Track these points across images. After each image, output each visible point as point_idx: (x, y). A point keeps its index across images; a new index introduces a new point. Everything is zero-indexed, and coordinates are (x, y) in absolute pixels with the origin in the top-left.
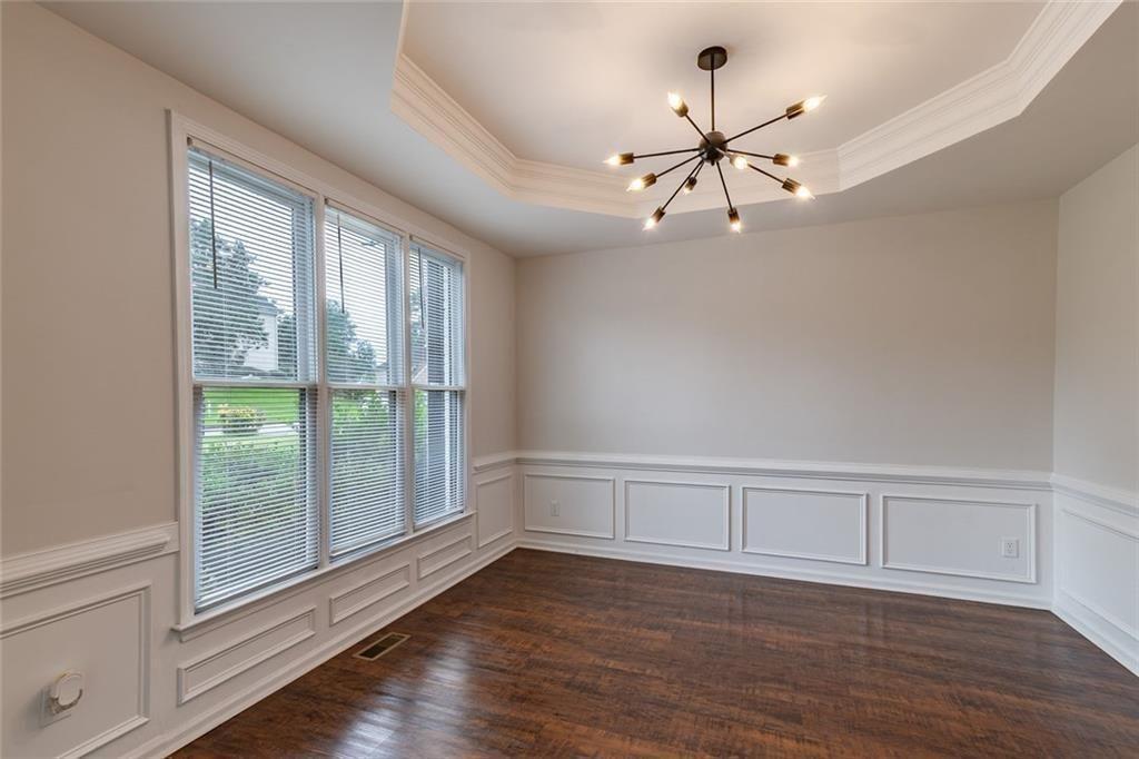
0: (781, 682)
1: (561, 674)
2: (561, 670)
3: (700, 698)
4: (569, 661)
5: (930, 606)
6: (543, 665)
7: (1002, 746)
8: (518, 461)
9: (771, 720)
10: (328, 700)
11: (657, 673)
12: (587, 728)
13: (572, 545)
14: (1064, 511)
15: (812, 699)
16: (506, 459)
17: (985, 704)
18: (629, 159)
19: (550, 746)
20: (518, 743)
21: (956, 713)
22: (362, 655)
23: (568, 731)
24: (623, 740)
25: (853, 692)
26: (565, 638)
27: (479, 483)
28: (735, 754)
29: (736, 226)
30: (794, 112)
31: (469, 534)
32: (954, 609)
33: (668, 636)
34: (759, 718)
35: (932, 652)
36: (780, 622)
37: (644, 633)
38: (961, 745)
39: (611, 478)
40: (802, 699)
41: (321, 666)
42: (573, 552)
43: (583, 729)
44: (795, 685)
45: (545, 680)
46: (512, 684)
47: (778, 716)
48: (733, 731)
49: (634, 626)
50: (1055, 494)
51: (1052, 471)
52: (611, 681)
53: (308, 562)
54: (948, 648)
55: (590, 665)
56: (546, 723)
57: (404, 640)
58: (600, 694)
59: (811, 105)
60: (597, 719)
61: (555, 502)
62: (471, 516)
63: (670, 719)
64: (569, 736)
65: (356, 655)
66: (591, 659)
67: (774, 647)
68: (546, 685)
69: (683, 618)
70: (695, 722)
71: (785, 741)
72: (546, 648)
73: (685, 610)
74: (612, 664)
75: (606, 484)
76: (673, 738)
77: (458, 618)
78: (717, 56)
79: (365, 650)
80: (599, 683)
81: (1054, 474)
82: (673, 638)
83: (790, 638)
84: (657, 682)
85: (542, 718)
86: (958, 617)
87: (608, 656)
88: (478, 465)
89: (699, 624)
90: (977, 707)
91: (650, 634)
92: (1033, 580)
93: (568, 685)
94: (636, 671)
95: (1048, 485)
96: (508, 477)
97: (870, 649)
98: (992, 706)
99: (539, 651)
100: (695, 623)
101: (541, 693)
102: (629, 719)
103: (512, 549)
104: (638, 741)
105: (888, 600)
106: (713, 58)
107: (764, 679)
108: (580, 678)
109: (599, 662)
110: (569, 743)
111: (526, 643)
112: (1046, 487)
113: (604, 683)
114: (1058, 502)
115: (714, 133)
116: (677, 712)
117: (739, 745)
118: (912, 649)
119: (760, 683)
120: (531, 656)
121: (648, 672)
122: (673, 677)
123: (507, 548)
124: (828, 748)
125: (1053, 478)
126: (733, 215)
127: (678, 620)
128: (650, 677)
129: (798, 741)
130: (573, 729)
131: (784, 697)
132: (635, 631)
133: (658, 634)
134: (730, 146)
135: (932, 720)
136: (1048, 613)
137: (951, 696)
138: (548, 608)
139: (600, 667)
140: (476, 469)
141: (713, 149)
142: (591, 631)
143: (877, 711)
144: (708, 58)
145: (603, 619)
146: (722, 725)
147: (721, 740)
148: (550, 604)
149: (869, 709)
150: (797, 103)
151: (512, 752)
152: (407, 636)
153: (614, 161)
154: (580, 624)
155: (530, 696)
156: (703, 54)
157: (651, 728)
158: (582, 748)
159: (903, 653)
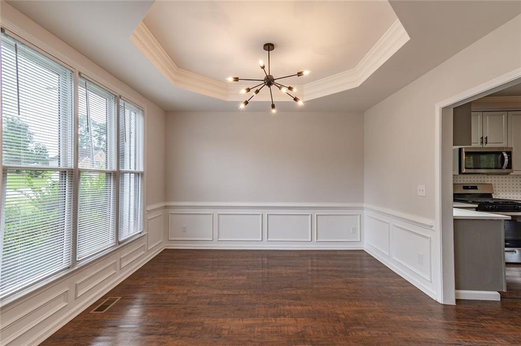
0: (291, 287)
1: (204, 300)
2: (204, 299)
3: (264, 299)
4: (206, 294)
5: (332, 253)
6: (196, 298)
7: (359, 294)
8: (166, 207)
9: (291, 301)
10: (83, 337)
11: (245, 292)
12: (222, 319)
13: (193, 245)
14: (368, 216)
15: (303, 291)
16: (161, 206)
17: (353, 282)
18: (237, 79)
19: (209, 329)
20: (194, 331)
21: (345, 287)
22: (95, 311)
23: (215, 322)
24: (239, 320)
25: (315, 286)
26: (201, 285)
27: (149, 218)
28: (282, 315)
29: (274, 111)
30: (300, 74)
31: (144, 244)
32: (339, 253)
33: (245, 278)
34: (287, 301)
35: (335, 268)
36: (286, 266)
37: (235, 278)
38: (348, 296)
39: (212, 213)
40: (299, 292)
41: (71, 321)
42: (193, 248)
43: (221, 320)
44: (296, 287)
45: (198, 304)
46: (183, 308)
47: (293, 299)
48: (279, 308)
49: (230, 276)
50: (365, 211)
51: (363, 202)
52: (227, 299)
53: (64, 266)
54: (339, 267)
55: (217, 294)
56: (204, 321)
57: (118, 300)
58: (224, 305)
59: (306, 73)
60: (226, 314)
61: (185, 226)
62: (144, 235)
63: (255, 308)
64: (216, 324)
65: (92, 312)
66: (216, 292)
67: (285, 275)
68: (199, 306)
69: (249, 270)
70: (265, 307)
71: (297, 307)
72: (194, 291)
73: (249, 267)
74: (225, 292)
75: (209, 216)
76: (258, 315)
77: (145, 285)
78: (270, 47)
79: (97, 308)
80: (222, 300)
81: (364, 204)
82: (248, 278)
83: (290, 271)
84: (246, 296)
85: (202, 320)
86: (340, 256)
87: (223, 289)
88: (148, 210)
89: (256, 271)
90: (351, 284)
91: (237, 278)
92: (359, 240)
93: (209, 304)
94: (236, 293)
95: (363, 208)
96: (161, 215)
97: (317, 271)
98: (354, 282)
99: (191, 292)
100: (254, 271)
101: (198, 310)
102: (239, 312)
103: (163, 250)
104: (245, 319)
105: (319, 253)
106: (269, 47)
107: (285, 287)
108: (214, 300)
109: (220, 292)
110: (217, 326)
111: (184, 290)
112: (362, 208)
113: (224, 300)
114: (366, 213)
115: (269, 75)
116: (257, 305)
117: (282, 312)
118: (329, 268)
119: (284, 289)
120: (188, 295)
121: (241, 293)
122: (252, 293)
123: (161, 249)
124: (311, 306)
125: (364, 205)
126: (273, 106)
127: (248, 271)
128: (242, 294)
129: (302, 306)
130: (217, 321)
131: (294, 292)
132: (231, 278)
133: (241, 277)
134: (275, 81)
135: (339, 290)
136: (363, 251)
137: (343, 282)
138: (189, 274)
139: (221, 294)
140: (148, 211)
141: (269, 81)
142: (212, 280)
143: (323, 291)
144: (267, 47)
145: (216, 275)
146: (275, 306)
147: (276, 312)
148: (190, 272)
149: (321, 291)
150: (300, 71)
151: (192, 335)
152: (120, 298)
153: (230, 79)
154: (206, 278)
155: (194, 312)
156: (266, 45)
157: (249, 314)
158: (223, 327)
159: (327, 270)
